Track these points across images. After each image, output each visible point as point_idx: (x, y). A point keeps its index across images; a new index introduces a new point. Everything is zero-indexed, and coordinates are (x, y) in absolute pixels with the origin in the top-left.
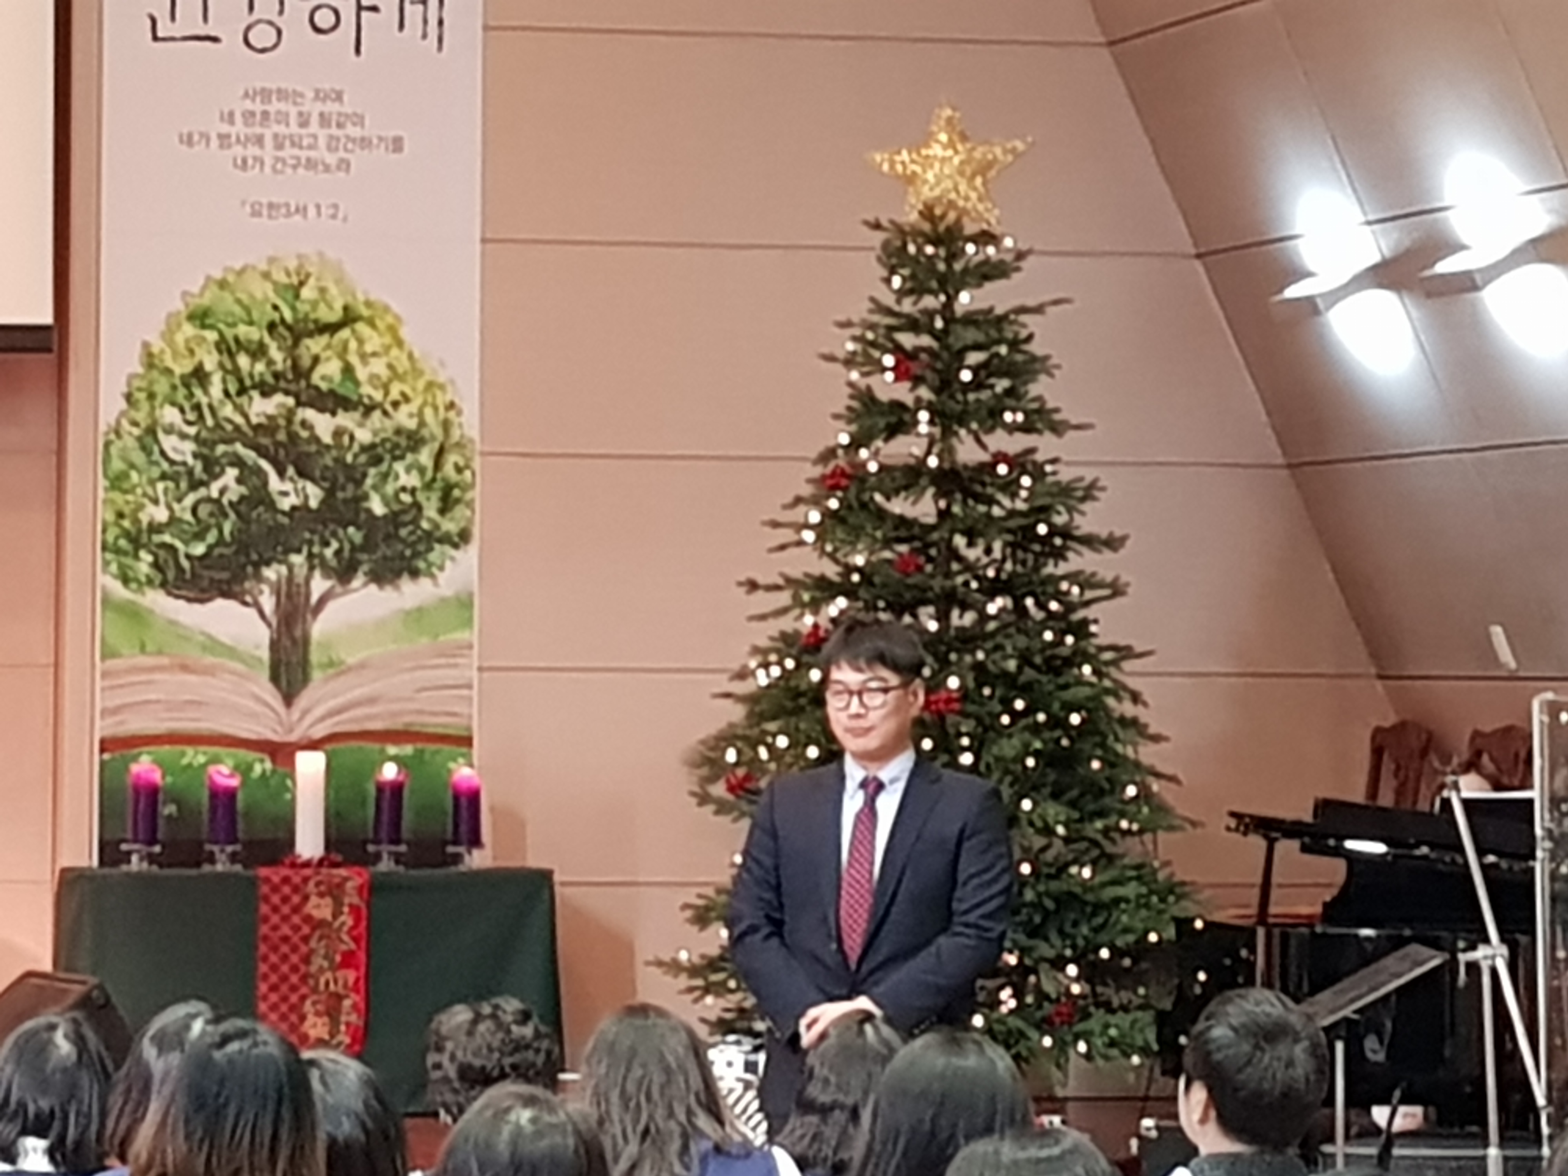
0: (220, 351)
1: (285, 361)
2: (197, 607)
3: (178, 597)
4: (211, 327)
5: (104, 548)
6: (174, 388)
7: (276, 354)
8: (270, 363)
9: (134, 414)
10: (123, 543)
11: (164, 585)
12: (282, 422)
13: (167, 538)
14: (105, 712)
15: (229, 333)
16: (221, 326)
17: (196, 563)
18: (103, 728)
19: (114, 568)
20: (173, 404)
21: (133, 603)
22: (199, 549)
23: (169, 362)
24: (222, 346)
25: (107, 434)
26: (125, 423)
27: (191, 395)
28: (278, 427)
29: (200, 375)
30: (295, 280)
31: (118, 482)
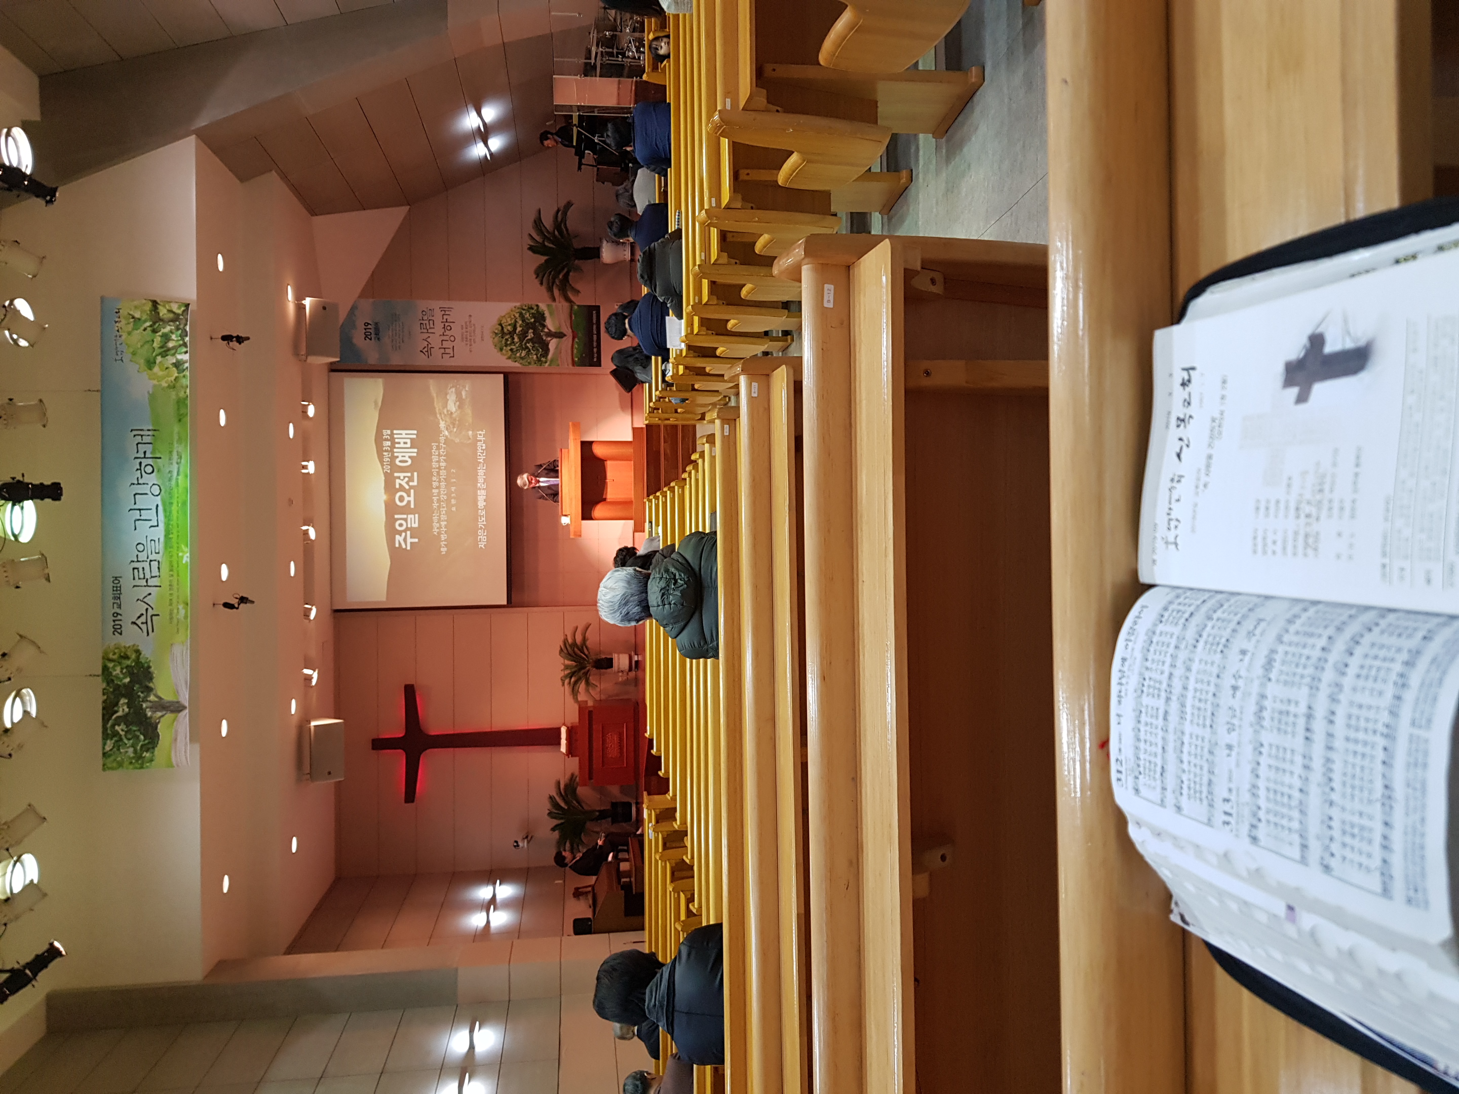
0: (507, 347)
1: (508, 335)
2: (550, 351)
3: (549, 354)
8: (508, 338)
9: (518, 361)
10: (540, 363)
11: (547, 356)
13: (539, 355)
14: (568, 366)
15: (504, 345)
16: (502, 347)
17: (543, 350)
18: (571, 366)
19: (544, 364)
20: (516, 355)
21: (550, 361)
22: (540, 350)
23: (509, 355)
25: (521, 365)
27: (515, 351)
28: (520, 337)
29: (511, 350)
30: (493, 334)
31: (530, 363)
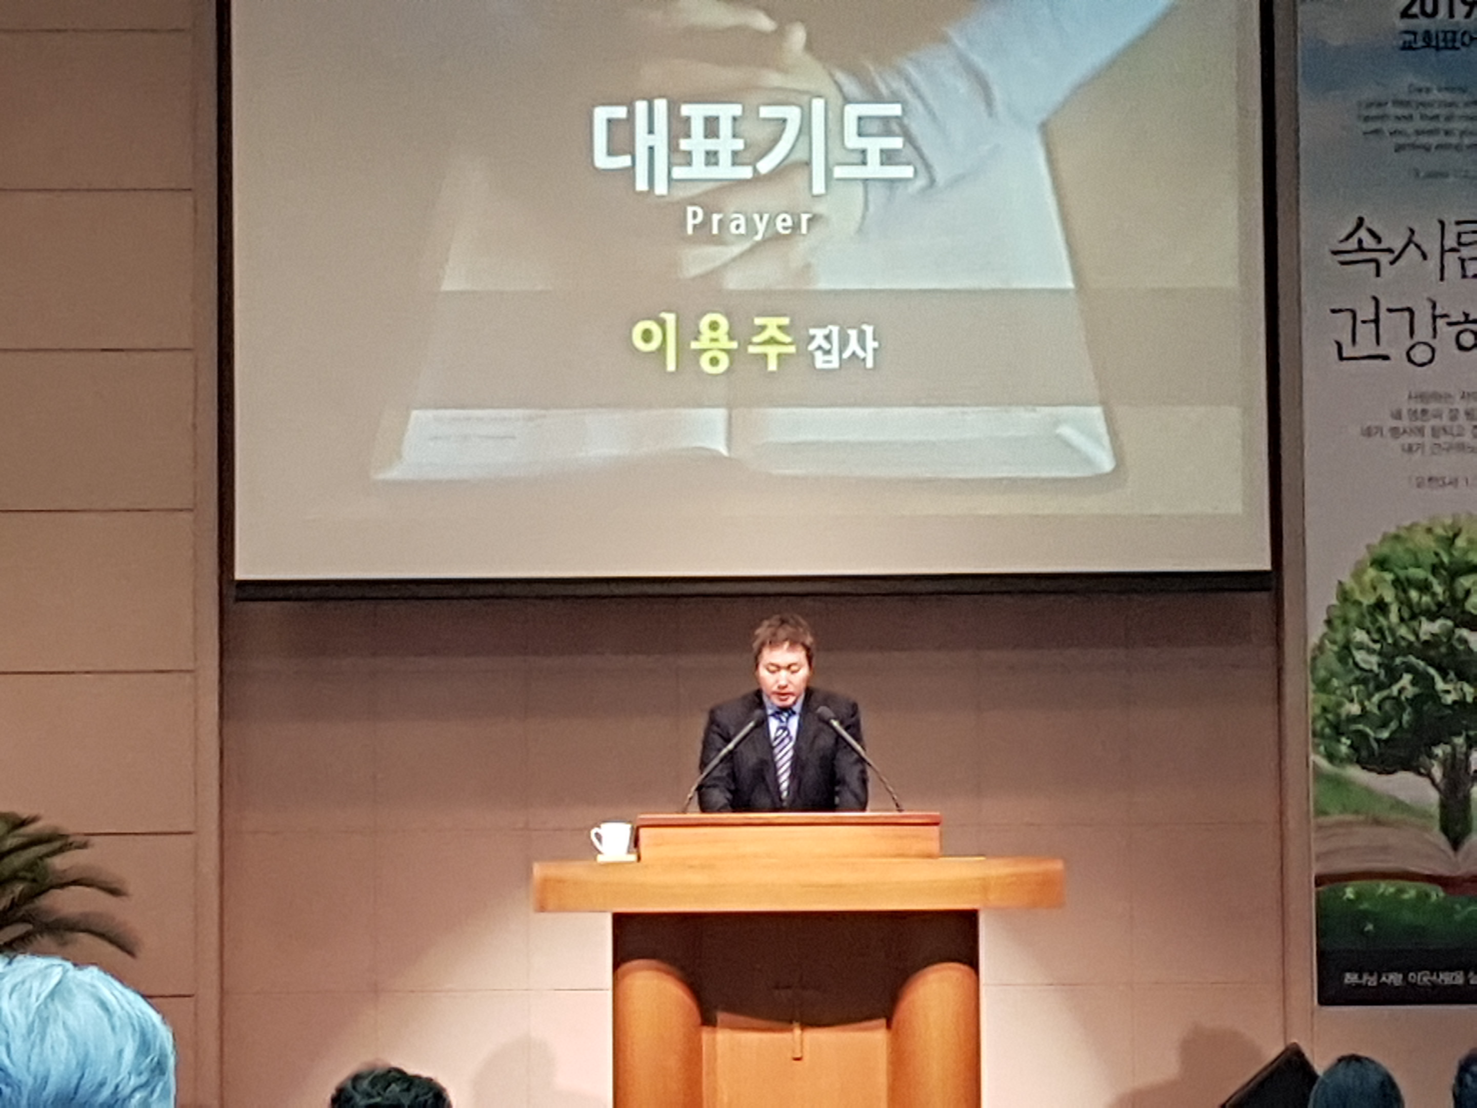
0: (1396, 587)
1: (1444, 592)
2: (1384, 778)
3: (1370, 770)
4: (1390, 570)
5: (1315, 734)
6: (1363, 616)
7: (1438, 589)
8: (1434, 595)
9: (1332, 635)
10: (1327, 731)
11: (1358, 762)
12: (1445, 640)
13: (1360, 727)
14: (1318, 858)
15: (1402, 574)
16: (1396, 570)
17: (1382, 744)
18: (1317, 868)
19: (1322, 748)
20: (1362, 628)
21: (1336, 775)
22: (1385, 735)
23: (1358, 596)
24: (1397, 583)
25: (1314, 650)
26: (1327, 642)
27: (1375, 621)
28: (1442, 643)
29: (1381, 606)
30: (1451, 534)
31: (1323, 686)
